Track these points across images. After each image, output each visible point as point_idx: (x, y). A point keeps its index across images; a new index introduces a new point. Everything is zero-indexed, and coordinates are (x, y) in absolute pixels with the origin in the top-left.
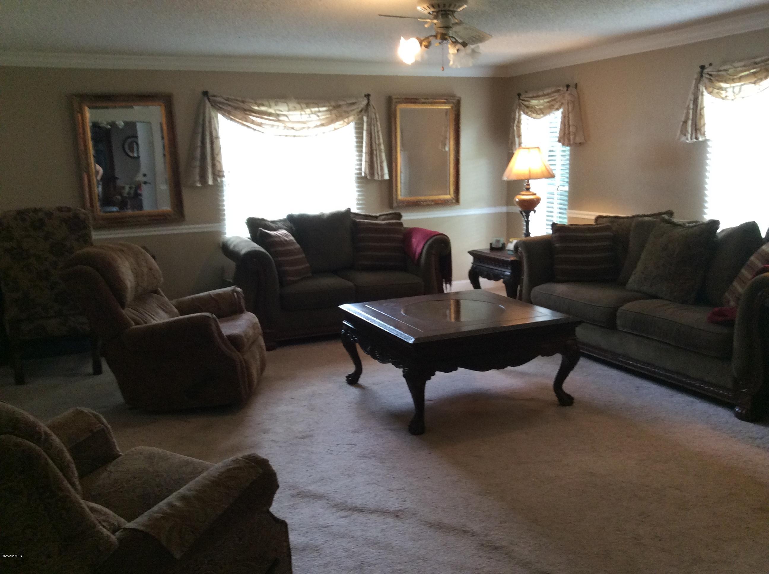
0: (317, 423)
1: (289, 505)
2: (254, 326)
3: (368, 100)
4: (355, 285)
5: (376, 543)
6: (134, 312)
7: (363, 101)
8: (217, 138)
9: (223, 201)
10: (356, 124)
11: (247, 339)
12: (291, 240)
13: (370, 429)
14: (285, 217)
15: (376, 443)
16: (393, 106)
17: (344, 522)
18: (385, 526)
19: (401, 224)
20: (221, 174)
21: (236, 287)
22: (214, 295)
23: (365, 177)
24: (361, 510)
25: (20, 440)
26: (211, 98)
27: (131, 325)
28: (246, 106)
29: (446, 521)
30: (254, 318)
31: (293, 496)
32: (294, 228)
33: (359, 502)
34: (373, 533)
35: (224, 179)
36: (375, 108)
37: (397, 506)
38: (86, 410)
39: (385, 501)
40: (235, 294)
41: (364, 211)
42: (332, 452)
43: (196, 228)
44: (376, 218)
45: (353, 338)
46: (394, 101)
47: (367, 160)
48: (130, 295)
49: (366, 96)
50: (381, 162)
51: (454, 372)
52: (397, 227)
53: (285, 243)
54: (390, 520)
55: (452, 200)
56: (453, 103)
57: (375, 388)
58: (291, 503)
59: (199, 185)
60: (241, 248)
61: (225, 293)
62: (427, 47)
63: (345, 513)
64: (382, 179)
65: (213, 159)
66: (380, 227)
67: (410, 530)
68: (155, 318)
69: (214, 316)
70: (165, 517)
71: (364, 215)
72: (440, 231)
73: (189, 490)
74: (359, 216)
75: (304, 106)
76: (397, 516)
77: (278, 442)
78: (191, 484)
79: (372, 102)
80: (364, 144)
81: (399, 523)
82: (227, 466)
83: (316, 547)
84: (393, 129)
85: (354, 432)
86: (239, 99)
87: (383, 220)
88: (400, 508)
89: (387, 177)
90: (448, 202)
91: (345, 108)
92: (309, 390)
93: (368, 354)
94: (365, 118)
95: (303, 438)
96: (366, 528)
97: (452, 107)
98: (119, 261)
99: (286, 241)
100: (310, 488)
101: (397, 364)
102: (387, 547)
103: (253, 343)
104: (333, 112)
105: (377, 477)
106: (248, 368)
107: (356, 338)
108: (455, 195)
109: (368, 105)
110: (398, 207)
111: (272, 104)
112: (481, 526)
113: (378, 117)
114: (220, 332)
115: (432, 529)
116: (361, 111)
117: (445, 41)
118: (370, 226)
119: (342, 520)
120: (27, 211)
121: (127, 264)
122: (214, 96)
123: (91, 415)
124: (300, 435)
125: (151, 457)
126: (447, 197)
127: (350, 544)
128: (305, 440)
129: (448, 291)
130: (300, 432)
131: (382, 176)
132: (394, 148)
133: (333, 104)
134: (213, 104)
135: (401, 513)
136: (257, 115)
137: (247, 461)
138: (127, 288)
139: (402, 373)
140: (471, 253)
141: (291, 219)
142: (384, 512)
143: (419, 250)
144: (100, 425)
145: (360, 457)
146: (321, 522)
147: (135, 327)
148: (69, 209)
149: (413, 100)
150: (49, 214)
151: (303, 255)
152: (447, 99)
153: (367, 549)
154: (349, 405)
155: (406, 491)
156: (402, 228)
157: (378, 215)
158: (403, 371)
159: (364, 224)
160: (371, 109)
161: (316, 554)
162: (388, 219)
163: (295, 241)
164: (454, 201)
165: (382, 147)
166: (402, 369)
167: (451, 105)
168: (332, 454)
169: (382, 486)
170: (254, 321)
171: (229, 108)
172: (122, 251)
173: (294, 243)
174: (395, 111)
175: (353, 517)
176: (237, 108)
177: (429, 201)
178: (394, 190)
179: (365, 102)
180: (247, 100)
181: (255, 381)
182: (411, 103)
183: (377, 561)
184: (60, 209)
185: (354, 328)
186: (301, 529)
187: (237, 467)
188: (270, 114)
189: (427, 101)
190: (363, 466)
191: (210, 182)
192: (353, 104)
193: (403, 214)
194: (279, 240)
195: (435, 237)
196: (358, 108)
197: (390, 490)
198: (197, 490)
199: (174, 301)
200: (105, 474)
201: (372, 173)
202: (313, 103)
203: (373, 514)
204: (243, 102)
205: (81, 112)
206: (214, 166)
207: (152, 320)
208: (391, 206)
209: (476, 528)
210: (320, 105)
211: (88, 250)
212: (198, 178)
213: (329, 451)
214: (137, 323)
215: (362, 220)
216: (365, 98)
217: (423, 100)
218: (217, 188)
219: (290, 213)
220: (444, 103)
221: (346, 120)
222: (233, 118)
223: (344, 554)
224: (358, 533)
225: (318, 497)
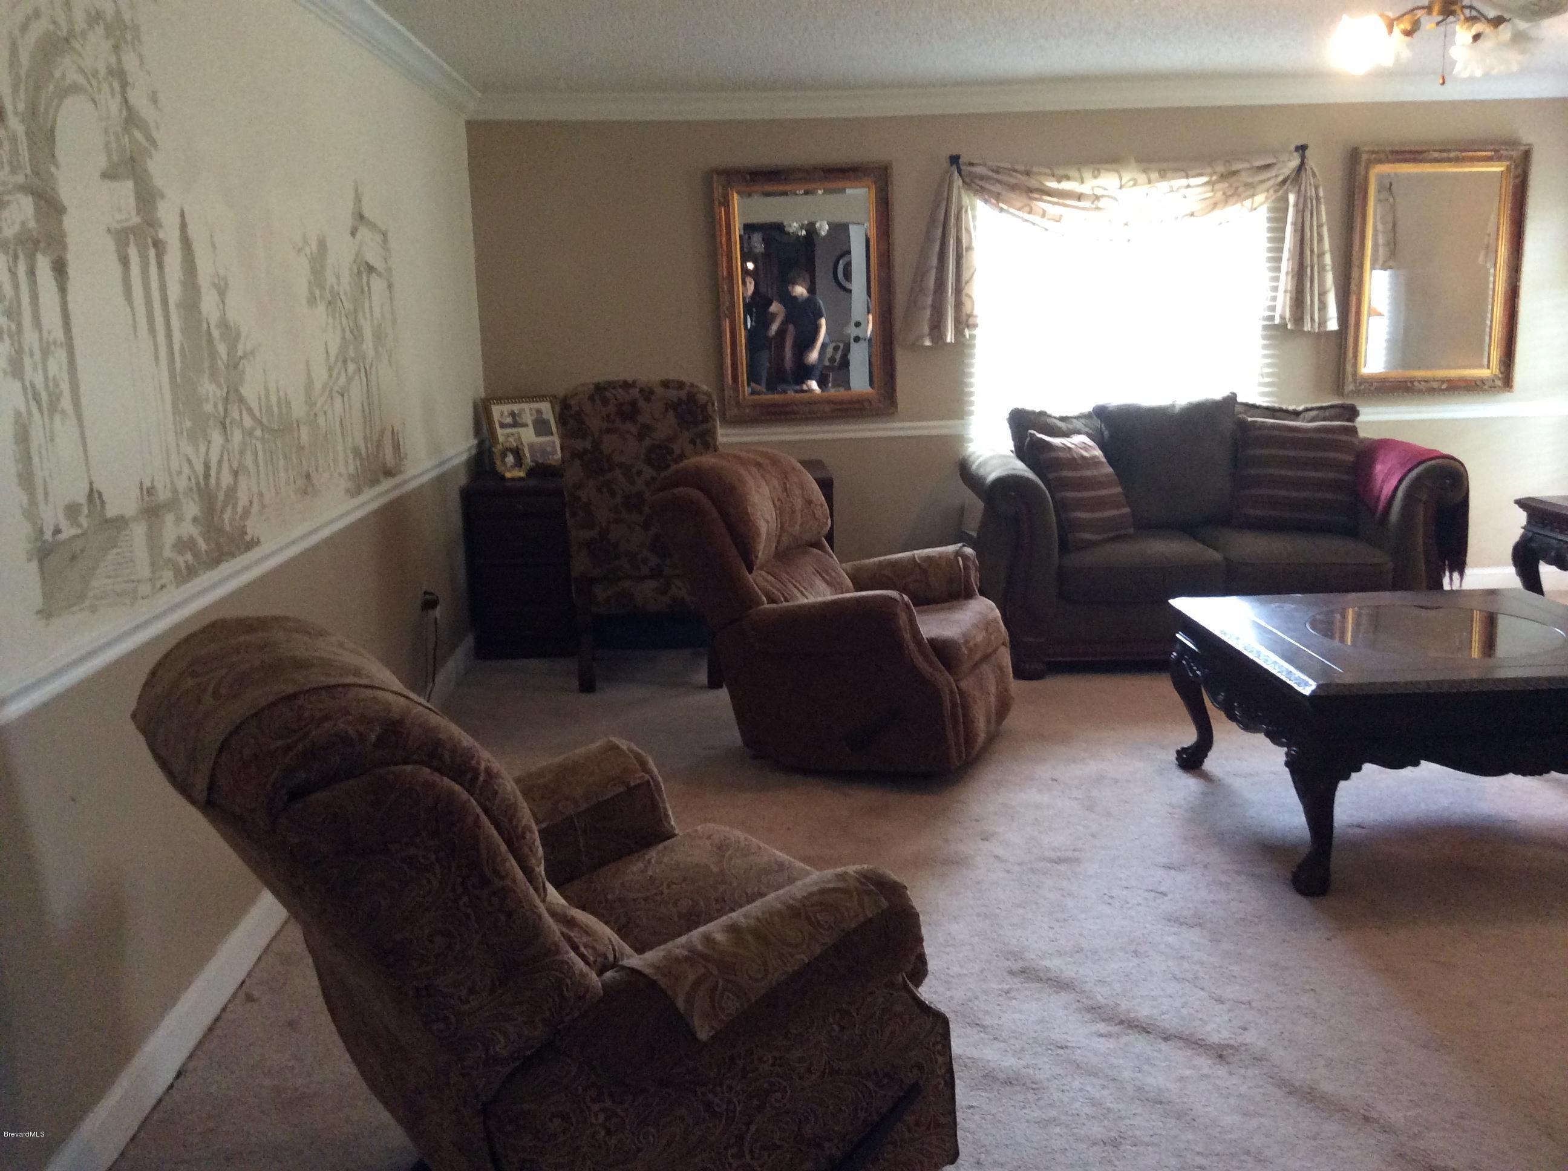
0: (1093, 836)
1: (1000, 990)
2: (987, 625)
3: (1303, 157)
4: (1226, 559)
5: (1161, 1103)
6: (770, 578)
7: (1289, 160)
8: (969, 248)
9: (971, 375)
10: (1271, 210)
11: (971, 650)
12: (1095, 457)
13: (1205, 867)
14: (1090, 409)
15: (1211, 897)
16: (1361, 169)
17: (1103, 1045)
18: (1188, 1072)
19: (1354, 431)
20: (971, 321)
21: (964, 546)
22: (920, 558)
23: (1283, 326)
24: (1144, 1028)
25: (437, 777)
26: (963, 168)
27: (760, 603)
28: (1033, 183)
29: (1327, 1087)
30: (992, 610)
31: (1012, 973)
32: (1106, 433)
33: (1143, 1011)
34: (1157, 1080)
35: (976, 332)
36: (1317, 173)
37: (1225, 1034)
38: (624, 744)
39: (1201, 1019)
40: (960, 559)
41: (1274, 399)
42: (1110, 901)
43: (915, 428)
44: (1296, 414)
45: (1194, 672)
46: (1365, 157)
47: (1289, 288)
48: (763, 549)
49: (1297, 149)
50: (1323, 294)
51: (1410, 769)
52: (1344, 438)
53: (1080, 462)
54: (1204, 1063)
55: (1493, 381)
56: (1511, 158)
57: (1238, 784)
58: (1006, 987)
59: (928, 343)
60: (988, 468)
61: (941, 556)
62: (1408, 33)
63: (1110, 1028)
64: (1322, 329)
65: (958, 291)
66: (1300, 435)
67: (1243, 1089)
68: (806, 593)
69: (906, 598)
70: (693, 957)
71: (1267, 409)
72: (1446, 451)
73: (745, 916)
74: (1256, 410)
75: (1154, 175)
76: (1221, 1056)
77: (1006, 861)
78: (754, 908)
79: (1311, 162)
80: (1286, 255)
81: (1222, 1071)
82: (824, 882)
83: (1033, 1082)
84: (1358, 220)
85: (1169, 867)
86: (1021, 168)
87: (1312, 420)
88: (1232, 1042)
89: (1333, 325)
90: (1483, 383)
91: (1244, 177)
92: (1092, 767)
93: (1220, 708)
94: (1292, 198)
95: (1059, 861)
96: (1146, 1067)
97: (1508, 168)
98: (751, 483)
99: (1083, 458)
100: (1046, 963)
101: (1275, 738)
102: (1183, 1115)
103: (986, 658)
104: (1218, 186)
105: (1196, 967)
106: (966, 707)
107: (1198, 672)
108: (1502, 369)
109: (1301, 167)
110: (1358, 393)
111: (1087, 174)
112: (1409, 1114)
113: (1321, 194)
114: (916, 632)
115: (1292, 1099)
116: (1284, 182)
117: (1451, 18)
118: (1277, 433)
119: (1102, 1040)
120: (611, 385)
121: (765, 490)
122: (971, 164)
123: (630, 755)
124: (1053, 855)
125: (722, 848)
126: (1484, 373)
127: (1105, 1092)
128: (1062, 867)
129: (1456, 586)
130: (1054, 849)
131: (1323, 322)
132: (1355, 262)
133: (1220, 168)
134: (967, 180)
135: (1231, 1051)
136: (1055, 200)
137: (863, 880)
138: (759, 535)
139: (1284, 758)
140: (1522, 503)
141: (1101, 413)
142: (1194, 1043)
143: (1387, 490)
144: (643, 774)
145: (1169, 920)
146: (1056, 1036)
147: (767, 606)
148: (681, 385)
149: (1408, 156)
150: (648, 393)
151: (1119, 490)
152: (1496, 151)
153: (1139, 1110)
154: (1171, 811)
155: (1252, 1008)
156: (1356, 442)
157: (1301, 408)
158: (1287, 754)
159: (1263, 426)
160: (1306, 178)
161: (1031, 1096)
162: (1324, 419)
163: (1104, 459)
164: (1499, 383)
165: (1328, 259)
166: (1286, 749)
167: (1506, 163)
168: (1109, 904)
169: (1203, 989)
170: (991, 616)
171: (997, 188)
172: (759, 465)
173: (1102, 463)
174: (1366, 179)
175: (1124, 1039)
176: (1013, 188)
177: (1435, 380)
178: (1350, 354)
179: (1295, 162)
180: (1035, 169)
181: (982, 736)
182: (1407, 161)
183: (1156, 1140)
184: (666, 384)
185: (1196, 650)
186: (1013, 1041)
187: (839, 888)
188: (1079, 197)
189: (1445, 155)
190: (1171, 939)
191: (950, 338)
192: (1268, 166)
193: (1362, 409)
194: (1069, 456)
195: (1433, 462)
196: (1276, 176)
197: (1220, 1001)
198: (758, 918)
199: (848, 565)
200: (640, 865)
201: (1298, 319)
202: (1176, 170)
203: (1169, 1042)
204: (1028, 173)
205: (726, 203)
206: (959, 305)
207: (799, 595)
208: (1339, 390)
209: (1397, 1116)
210: (1190, 173)
211: (707, 460)
212: (926, 329)
213: (1106, 897)
214: (772, 600)
215: (1259, 419)
216: (1295, 154)
217: (1436, 155)
218: (962, 348)
219: (1102, 402)
220: (1490, 159)
221: (1248, 203)
222: (1005, 207)
223: (1087, 1110)
224: (1127, 1074)
225: (1061, 985)
